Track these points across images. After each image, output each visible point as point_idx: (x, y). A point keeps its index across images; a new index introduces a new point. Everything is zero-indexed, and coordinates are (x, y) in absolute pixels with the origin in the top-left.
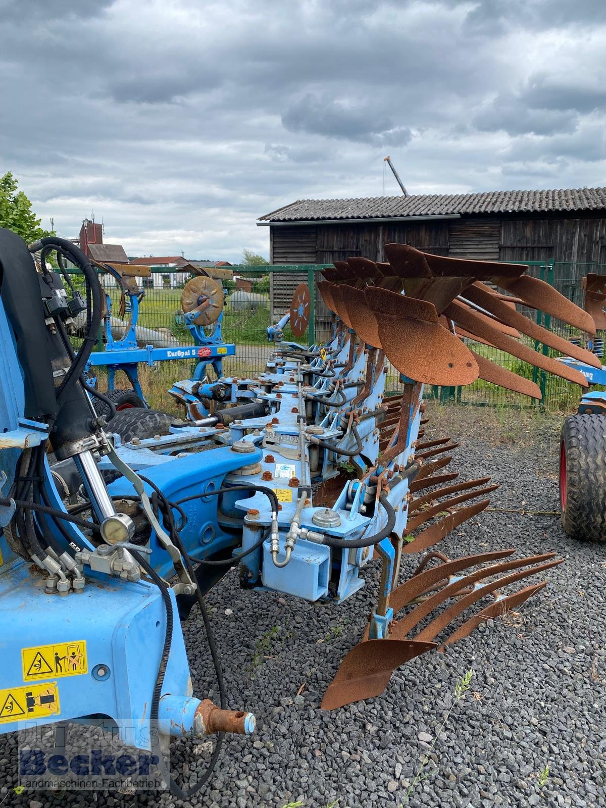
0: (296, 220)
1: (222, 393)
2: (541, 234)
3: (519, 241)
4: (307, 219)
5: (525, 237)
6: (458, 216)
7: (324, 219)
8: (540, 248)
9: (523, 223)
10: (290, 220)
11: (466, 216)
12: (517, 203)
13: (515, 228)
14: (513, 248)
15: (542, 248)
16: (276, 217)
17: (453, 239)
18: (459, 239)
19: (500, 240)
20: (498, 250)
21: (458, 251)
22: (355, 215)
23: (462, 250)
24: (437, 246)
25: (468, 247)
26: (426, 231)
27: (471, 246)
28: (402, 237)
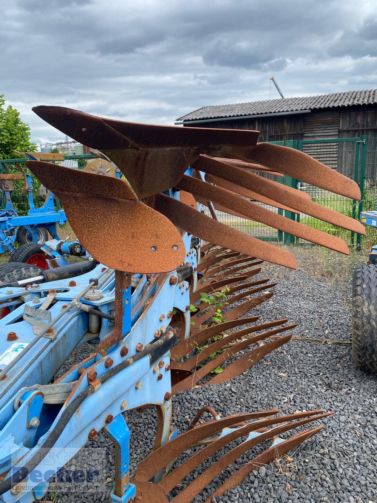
0: (200, 119)
1: (78, 250)
2: (368, 121)
3: (353, 126)
4: (207, 118)
5: (357, 123)
6: (309, 111)
7: (218, 117)
8: (367, 130)
9: (355, 113)
10: (196, 119)
11: (315, 111)
12: (352, 100)
13: (350, 117)
14: (348, 131)
15: (369, 130)
16: (187, 118)
17: (306, 127)
18: (311, 127)
19: (339, 126)
20: (337, 133)
21: (310, 135)
22: (239, 114)
23: (312, 135)
24: (295, 132)
25: (316, 132)
26: (287, 122)
27: (319, 132)
28: (271, 126)
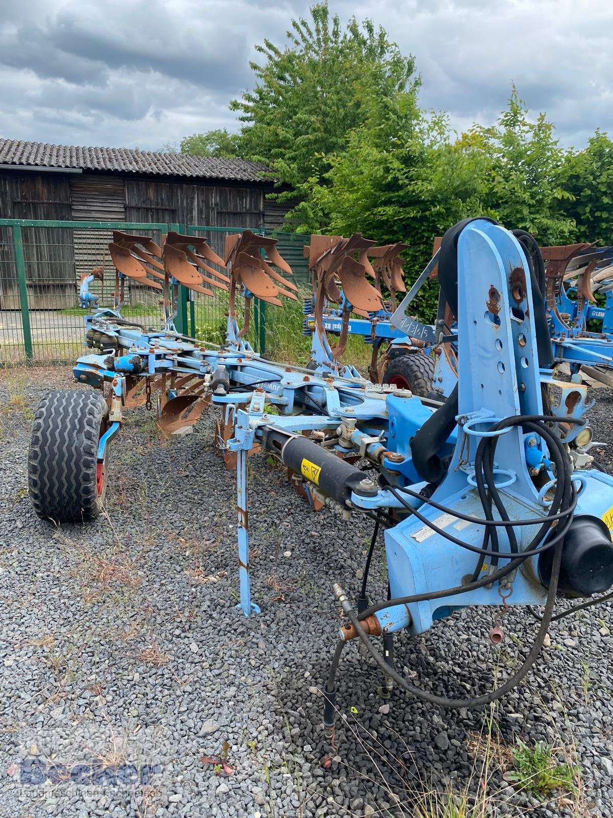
2: (163, 197)
3: (143, 202)
5: (149, 199)
6: (80, 171)
8: (164, 210)
9: (145, 184)
11: (87, 171)
13: (138, 189)
14: (138, 209)
15: (166, 210)
17: (75, 195)
18: (83, 196)
19: (125, 200)
20: (123, 210)
21: (82, 207)
23: (86, 208)
24: (57, 201)
25: (92, 204)
26: (43, 183)
27: (95, 204)
28: (14, 188)
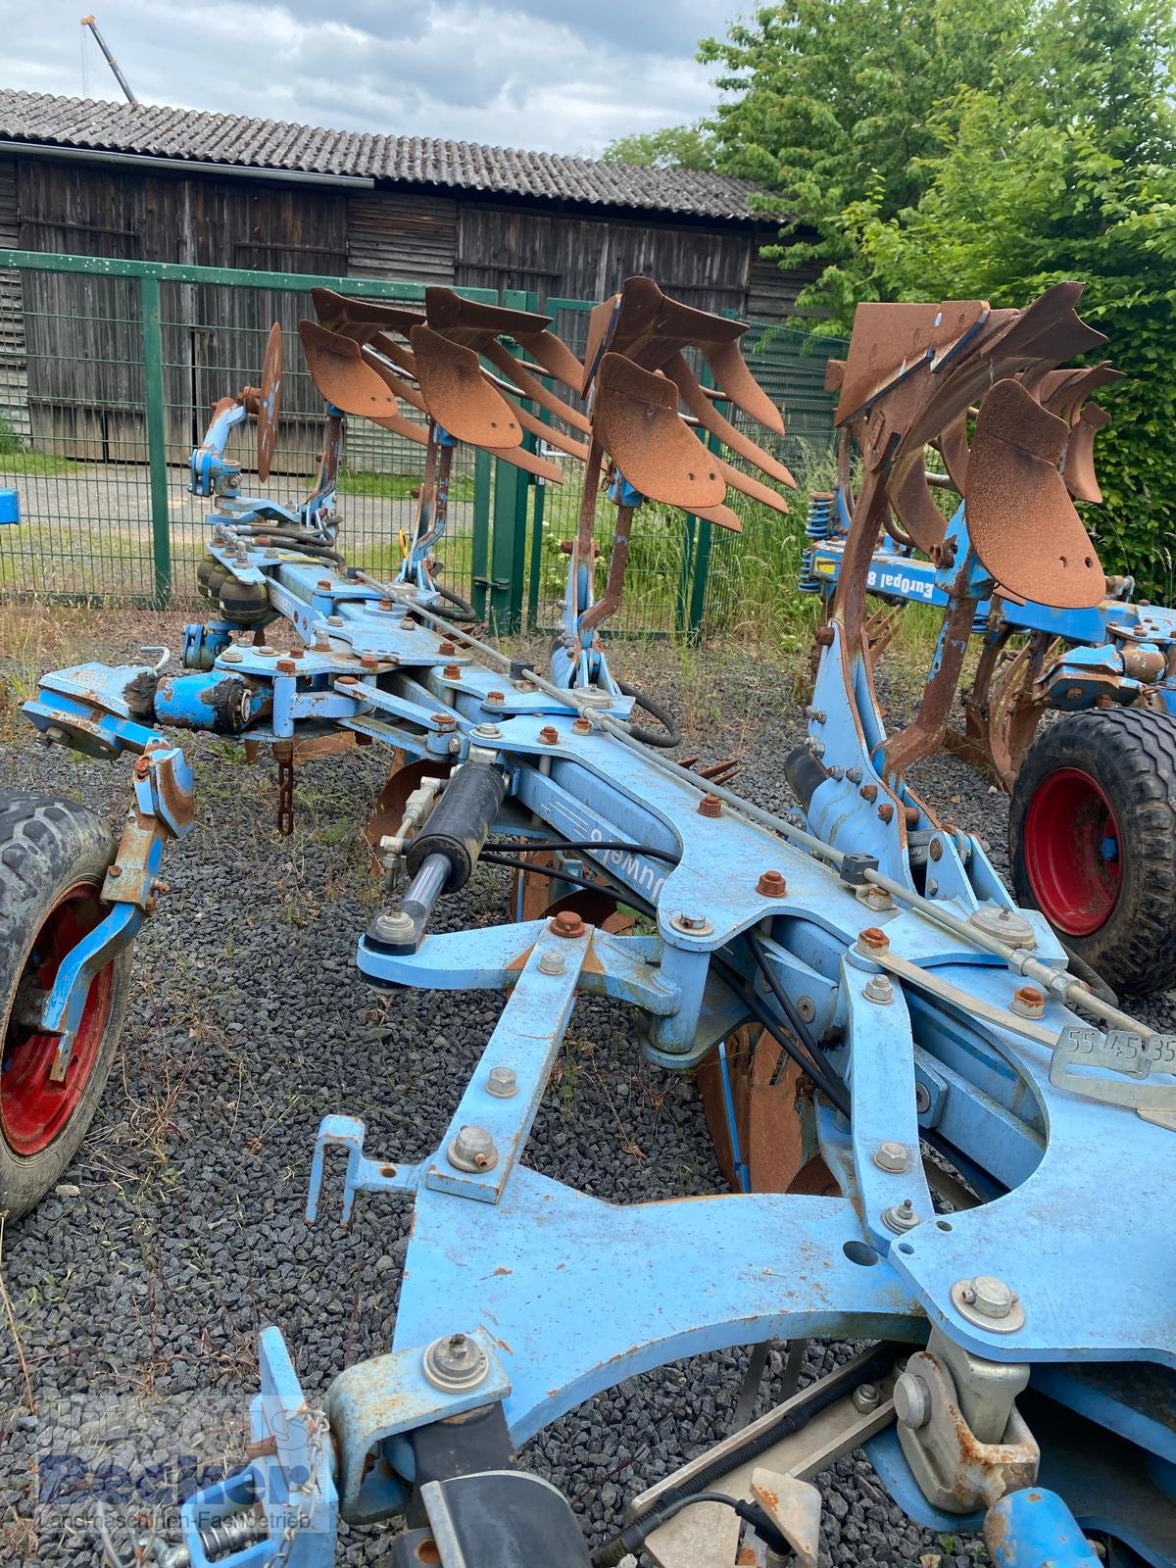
2: (537, 246)
3: (495, 256)
5: (506, 250)
6: (370, 183)
8: (534, 277)
9: (502, 217)
11: (384, 184)
13: (486, 226)
14: (482, 270)
15: (538, 275)
17: (357, 236)
18: (370, 237)
19: (456, 249)
20: (451, 272)
21: (368, 262)
23: (375, 263)
24: (321, 247)
25: (391, 257)
26: (295, 208)
27: (395, 257)
28: (238, 215)
